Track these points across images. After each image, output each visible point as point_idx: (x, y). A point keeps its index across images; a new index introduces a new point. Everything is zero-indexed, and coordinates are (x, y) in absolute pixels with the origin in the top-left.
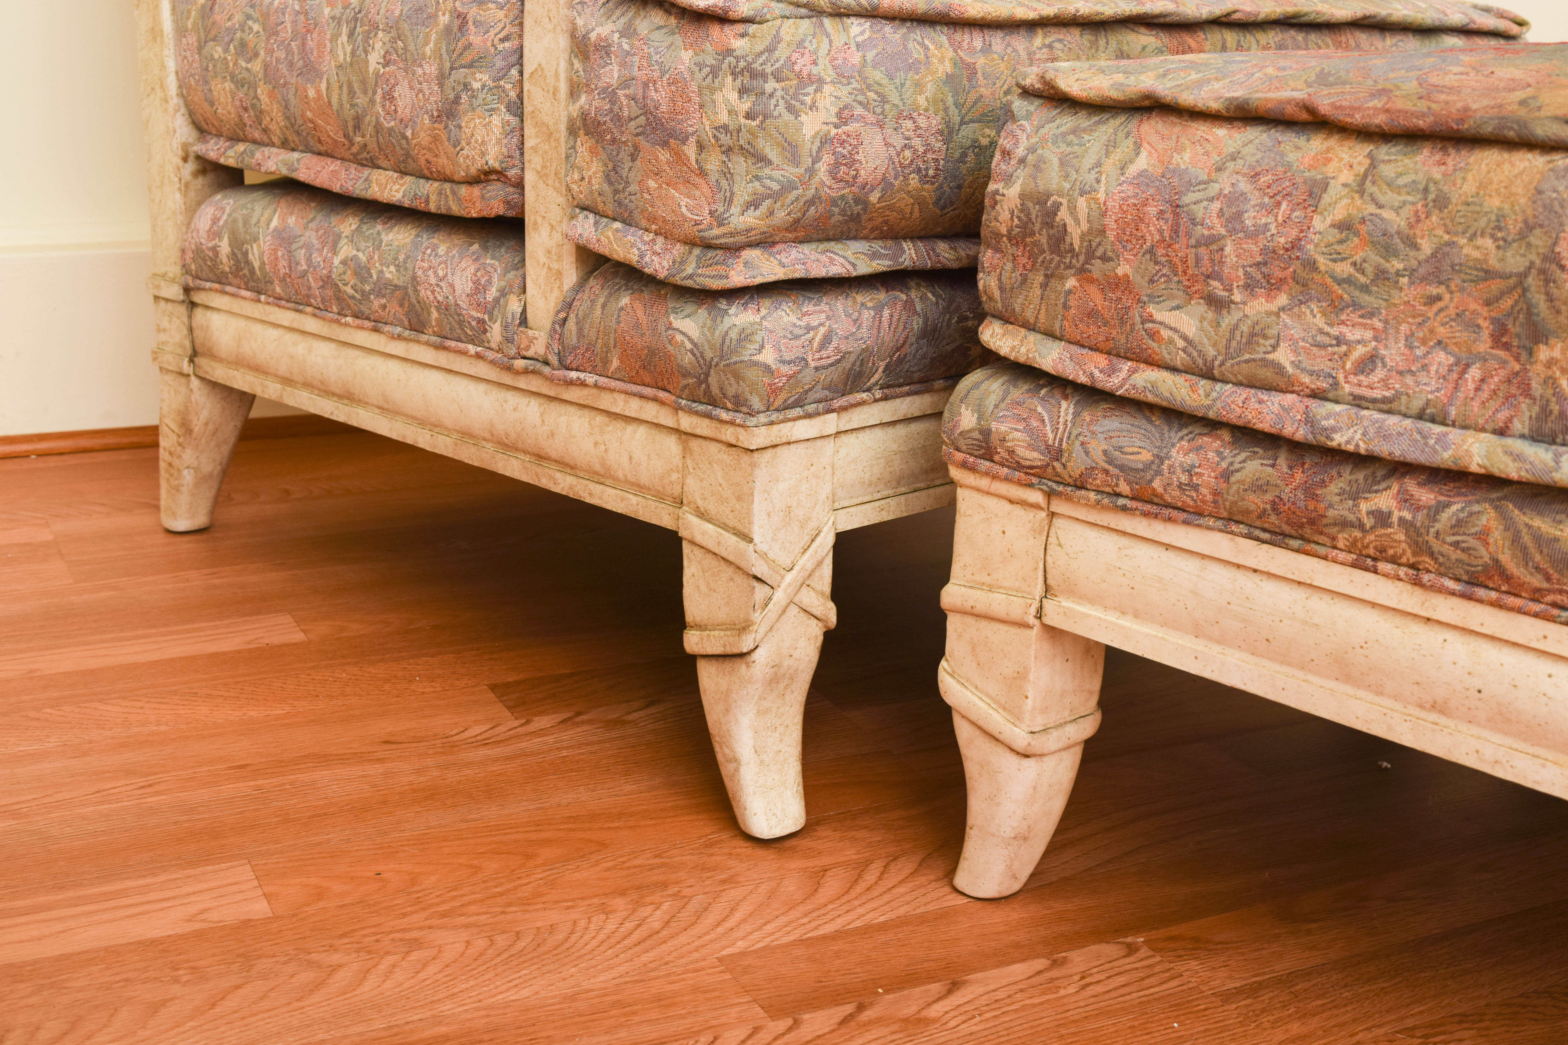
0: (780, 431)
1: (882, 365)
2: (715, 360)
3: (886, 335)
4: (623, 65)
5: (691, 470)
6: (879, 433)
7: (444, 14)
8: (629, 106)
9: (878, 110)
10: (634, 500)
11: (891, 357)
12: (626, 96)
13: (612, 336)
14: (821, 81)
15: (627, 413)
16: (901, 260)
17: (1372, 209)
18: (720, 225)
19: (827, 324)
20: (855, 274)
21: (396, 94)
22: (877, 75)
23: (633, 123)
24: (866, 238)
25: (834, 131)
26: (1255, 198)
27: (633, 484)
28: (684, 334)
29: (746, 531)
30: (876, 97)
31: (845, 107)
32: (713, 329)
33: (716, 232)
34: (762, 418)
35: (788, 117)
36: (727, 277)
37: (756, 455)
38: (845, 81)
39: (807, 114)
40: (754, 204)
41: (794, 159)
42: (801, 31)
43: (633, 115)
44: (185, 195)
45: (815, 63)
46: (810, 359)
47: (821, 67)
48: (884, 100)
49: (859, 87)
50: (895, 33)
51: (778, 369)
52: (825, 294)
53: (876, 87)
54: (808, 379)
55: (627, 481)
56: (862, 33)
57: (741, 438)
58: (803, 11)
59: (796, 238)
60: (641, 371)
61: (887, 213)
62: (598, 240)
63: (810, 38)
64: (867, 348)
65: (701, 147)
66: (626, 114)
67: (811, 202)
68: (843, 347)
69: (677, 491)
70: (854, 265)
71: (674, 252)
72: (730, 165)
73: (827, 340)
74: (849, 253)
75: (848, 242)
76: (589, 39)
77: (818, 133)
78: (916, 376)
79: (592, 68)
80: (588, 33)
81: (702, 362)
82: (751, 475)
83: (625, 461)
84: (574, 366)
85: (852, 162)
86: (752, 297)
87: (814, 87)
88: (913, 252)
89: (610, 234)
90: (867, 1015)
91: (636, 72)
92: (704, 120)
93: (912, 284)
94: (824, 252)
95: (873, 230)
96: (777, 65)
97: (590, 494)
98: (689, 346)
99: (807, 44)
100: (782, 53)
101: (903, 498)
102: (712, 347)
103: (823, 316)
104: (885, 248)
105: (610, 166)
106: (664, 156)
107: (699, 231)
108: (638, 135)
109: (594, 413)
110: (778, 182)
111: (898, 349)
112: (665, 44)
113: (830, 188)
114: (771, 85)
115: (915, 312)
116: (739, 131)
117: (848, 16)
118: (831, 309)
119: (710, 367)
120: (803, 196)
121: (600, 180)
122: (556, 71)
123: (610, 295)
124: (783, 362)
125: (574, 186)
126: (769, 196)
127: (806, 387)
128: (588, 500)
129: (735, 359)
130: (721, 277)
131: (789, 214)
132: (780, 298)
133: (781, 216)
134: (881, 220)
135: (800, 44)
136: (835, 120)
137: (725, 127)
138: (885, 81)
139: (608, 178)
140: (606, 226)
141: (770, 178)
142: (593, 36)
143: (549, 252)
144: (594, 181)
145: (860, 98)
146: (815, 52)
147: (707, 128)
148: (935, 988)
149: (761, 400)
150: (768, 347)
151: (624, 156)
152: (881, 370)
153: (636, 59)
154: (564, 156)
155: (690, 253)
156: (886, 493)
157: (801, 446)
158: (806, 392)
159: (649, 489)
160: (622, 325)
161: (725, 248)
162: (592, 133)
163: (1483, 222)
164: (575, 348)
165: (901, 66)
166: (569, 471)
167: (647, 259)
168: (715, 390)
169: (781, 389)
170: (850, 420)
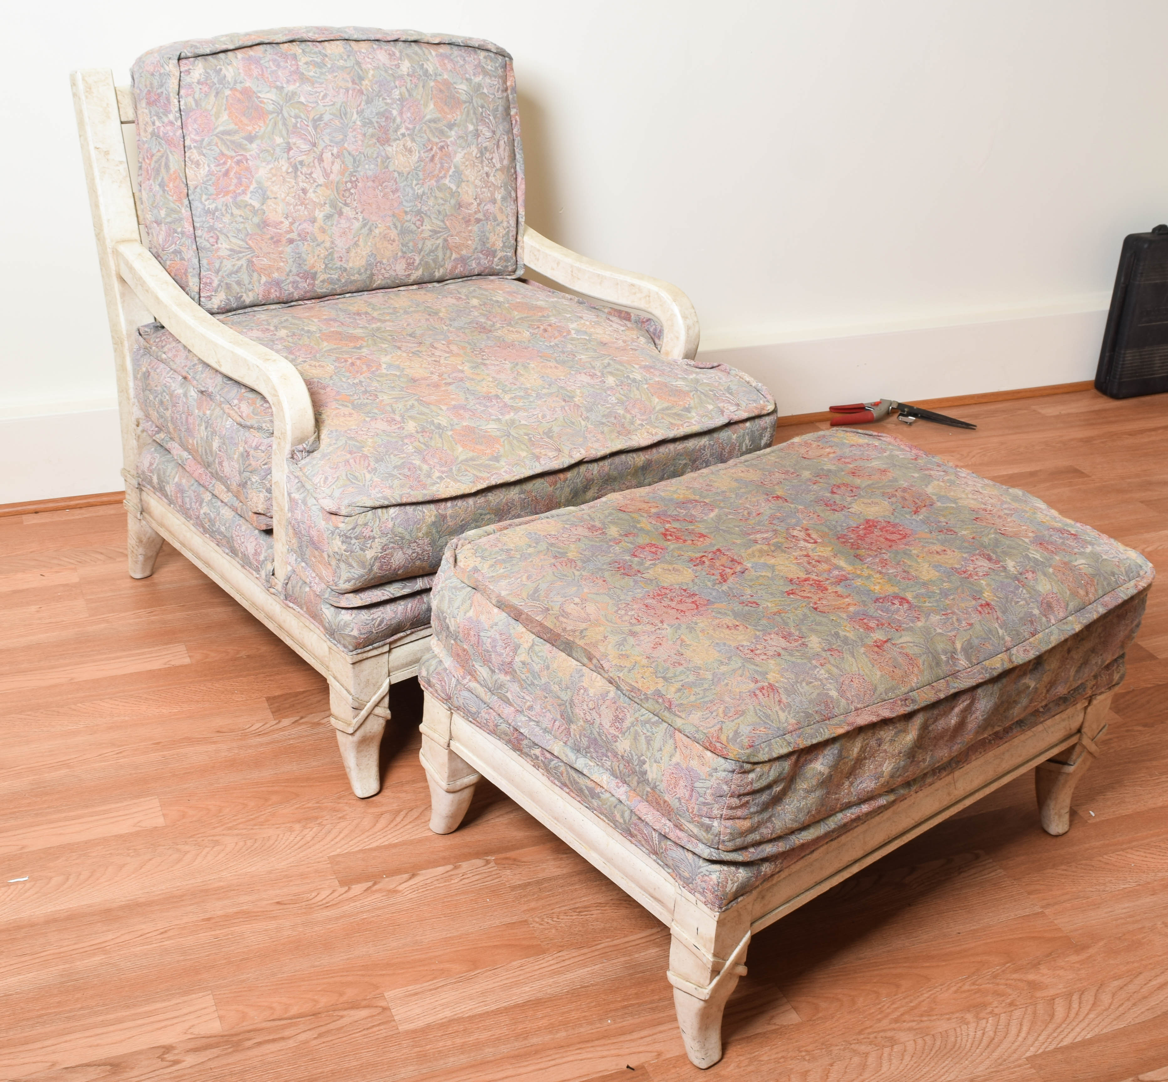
0: (362, 655)
3: (409, 614)
5: (332, 660)
6: (410, 645)
9: (400, 542)
14: (375, 537)
16: (415, 588)
17: (530, 661)
18: (336, 586)
19: (381, 616)
20: (393, 597)
22: (400, 529)
23: (306, 536)
25: (380, 554)
26: (500, 643)
27: (313, 654)
28: (326, 615)
29: (349, 690)
30: (399, 538)
31: (385, 545)
32: (335, 618)
34: (354, 652)
35: (360, 552)
36: (340, 603)
38: (385, 535)
39: (368, 550)
41: (364, 567)
42: (367, 517)
43: (306, 534)
44: (138, 441)
45: (372, 531)
46: (373, 630)
47: (375, 531)
48: (403, 538)
49: (391, 536)
50: (410, 509)
51: (359, 637)
53: (399, 534)
54: (374, 636)
55: (311, 652)
56: (395, 512)
57: (347, 658)
58: (368, 509)
60: (313, 615)
61: (407, 574)
62: (296, 568)
63: (371, 519)
65: (329, 555)
66: (304, 532)
68: (389, 622)
69: (327, 664)
70: (393, 594)
71: (322, 586)
72: (339, 565)
73: (382, 621)
74: (392, 589)
75: (393, 583)
77: (373, 556)
81: (332, 628)
84: (291, 601)
85: (389, 563)
87: (372, 540)
88: (421, 583)
90: (377, 887)
91: (306, 520)
92: (330, 547)
94: (380, 590)
96: (356, 534)
98: (327, 620)
99: (370, 522)
100: (359, 528)
102: (335, 625)
103: (380, 613)
104: (409, 582)
106: (316, 552)
108: (308, 541)
111: (416, 617)
113: (380, 573)
114: (353, 541)
115: (424, 603)
116: (342, 554)
117: (389, 507)
118: (384, 610)
120: (368, 577)
124: (361, 633)
126: (354, 579)
127: (373, 639)
129: (342, 632)
130: (337, 602)
135: (366, 524)
136: (381, 550)
137: (337, 552)
138: (404, 531)
139: (299, 546)
141: (354, 573)
142: (293, 496)
145: (392, 540)
146: (373, 525)
147: (331, 550)
148: (406, 876)
149: (353, 647)
151: (304, 544)
152: (408, 625)
153: (306, 515)
157: (372, 658)
158: (373, 641)
159: (318, 659)
160: (306, 598)
161: (339, 593)
162: (293, 529)
163: (556, 680)
164: (291, 595)
165: (411, 523)
169: (361, 643)
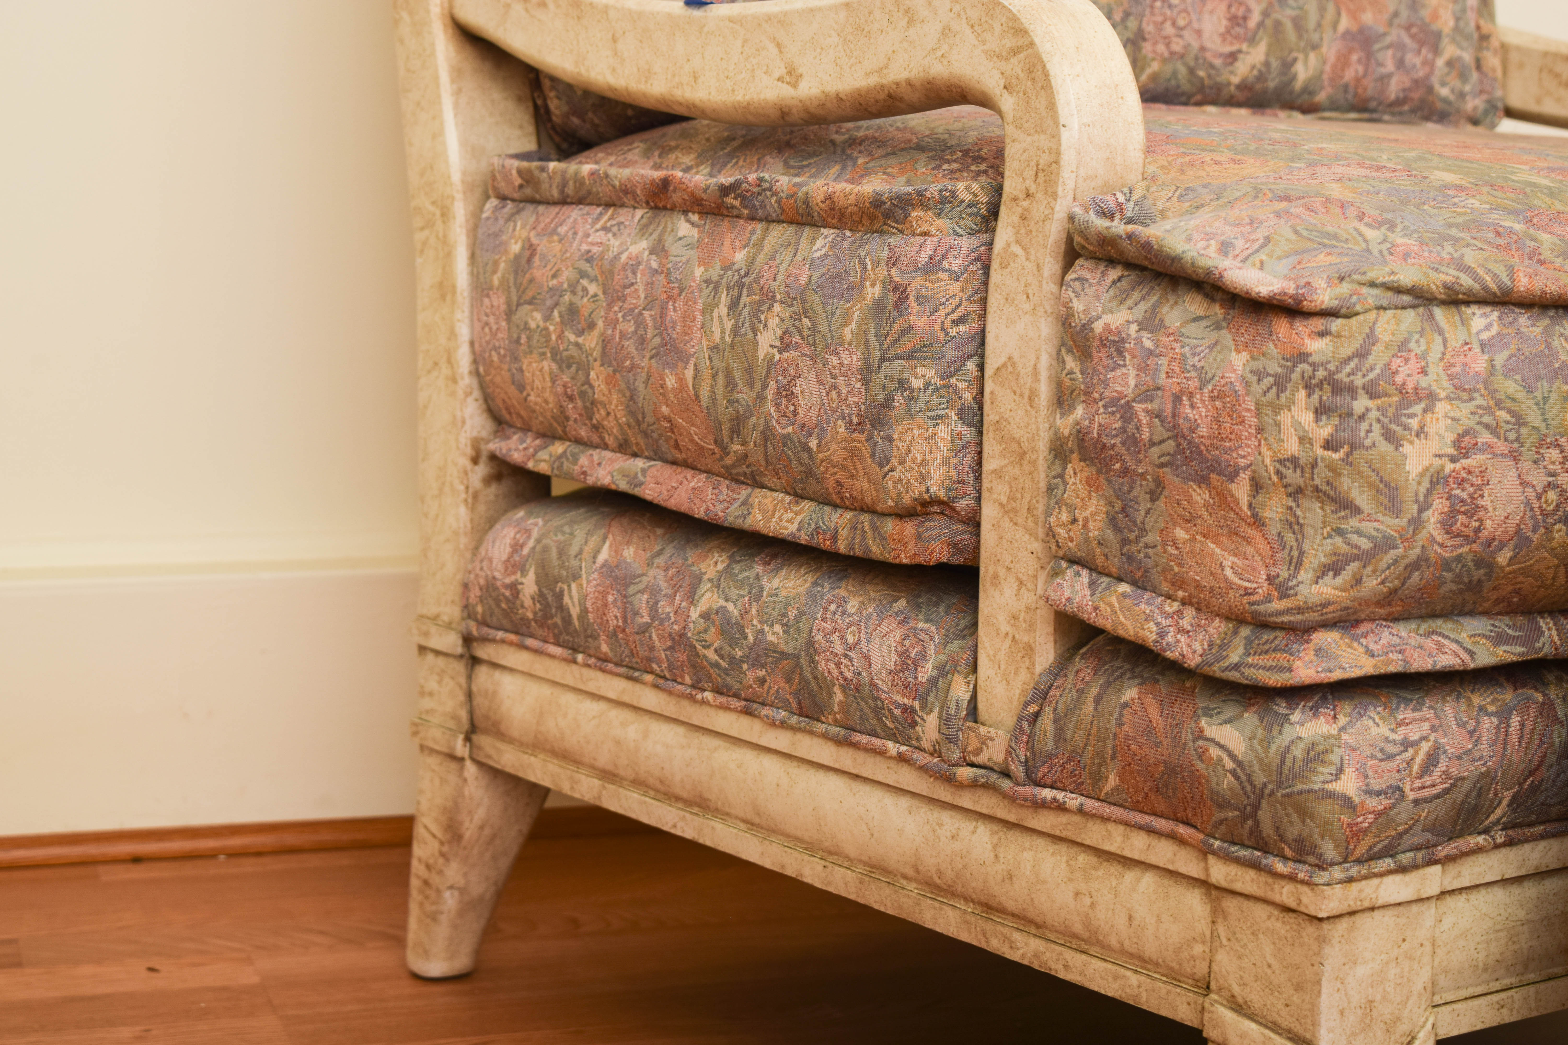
0: (1361, 891)
1: (1508, 795)
2: (1270, 787)
3: (1515, 753)
4: (1143, 368)
5: (1225, 942)
6: (1499, 894)
7: (873, 285)
8: (1150, 425)
9: (1512, 436)
10: (1134, 979)
11: (1521, 785)
12: (1147, 411)
13: (1109, 744)
14: (1432, 397)
15: (1127, 853)
16: (1538, 645)
18: (1283, 596)
19: (1432, 738)
20: (1472, 666)
21: (797, 390)
22: (1510, 387)
23: (1155, 449)
24: (1486, 613)
25: (1449, 467)
27: (1132, 955)
28: (1222, 747)
29: (1308, 1036)
30: (1508, 417)
31: (1466, 433)
32: (1266, 743)
33: (1277, 605)
34: (1337, 873)
35: (1385, 447)
36: (1290, 670)
37: (1326, 926)
38: (1465, 396)
39: (1412, 443)
40: (1334, 567)
41: (1394, 507)
42: (1404, 327)
43: (1156, 438)
44: (473, 509)
45: (1424, 372)
46: (1407, 789)
47: (1432, 377)
48: (1519, 420)
49: (1484, 403)
50: (1533, 325)
51: (1363, 803)
52: (1427, 693)
53: (1509, 404)
54: (1404, 816)
55: (1123, 952)
56: (1488, 327)
57: (1305, 900)
58: (1406, 299)
59: (1390, 614)
60: (1153, 797)
61: (1521, 579)
62: (1096, 608)
63: (1416, 336)
64: (1488, 771)
65: (1257, 486)
66: (1146, 436)
67: (1415, 566)
68: (1454, 771)
69: (1201, 969)
70: (1471, 653)
71: (1211, 630)
72: (1299, 513)
73: (1432, 760)
74: (1463, 636)
75: (1461, 620)
76: (1092, 330)
77: (1427, 469)
78: (1555, 811)
79: (1095, 370)
80: (1091, 321)
81: (1249, 788)
82: (1318, 954)
83: (1121, 921)
84: (1049, 781)
85: (1473, 510)
86: (1324, 699)
87: (1423, 405)
88: (1554, 633)
89: (1114, 600)
91: (1162, 380)
92: (1264, 449)
93: (1551, 677)
94: (1428, 634)
95: (1497, 601)
96: (1371, 376)
97: (1066, 967)
98: (1229, 764)
99: (1412, 345)
100: (1378, 357)
101: (1532, 989)
102: (1265, 768)
103: (1426, 726)
104: (1514, 627)
105: (1118, 506)
106: (1200, 496)
107: (1252, 604)
108: (1162, 465)
109: (1074, 850)
110: (1370, 538)
111: (1531, 773)
112: (1207, 342)
113: (1442, 545)
115: (1556, 720)
116: (1314, 465)
117: (1467, 303)
118: (1437, 716)
119: (1262, 796)
120: (1404, 557)
121: (1101, 524)
122: (1035, 367)
123: (1108, 684)
124: (1369, 792)
125: (1061, 531)
126: (1356, 558)
127: (1401, 828)
128: (1062, 975)
129: (1299, 787)
130: (1281, 669)
131: (1383, 582)
132: (1365, 701)
133: (1371, 584)
134: (1510, 588)
135: (1403, 346)
136: (1451, 451)
137: (1294, 461)
138: (1521, 395)
139: (1112, 521)
140: (1107, 588)
141: (1359, 533)
142: (1098, 327)
143: (1015, 618)
144: (1091, 525)
145: (1486, 419)
146: (1423, 356)
147: (1268, 461)
149: (1337, 847)
150: (1349, 771)
151: (1139, 492)
152: (1505, 802)
153: (1163, 361)
154: (1043, 485)
155: (1235, 633)
156: (1507, 982)
157: (1390, 912)
158: (1400, 835)
159: (1157, 964)
160: (1126, 728)
161: (1289, 628)
162: (1092, 460)
164: (1050, 756)
165: (1543, 372)
166: (1033, 930)
167: (1170, 638)
168: (1267, 829)
169: (1365, 831)
170: (1459, 874)
